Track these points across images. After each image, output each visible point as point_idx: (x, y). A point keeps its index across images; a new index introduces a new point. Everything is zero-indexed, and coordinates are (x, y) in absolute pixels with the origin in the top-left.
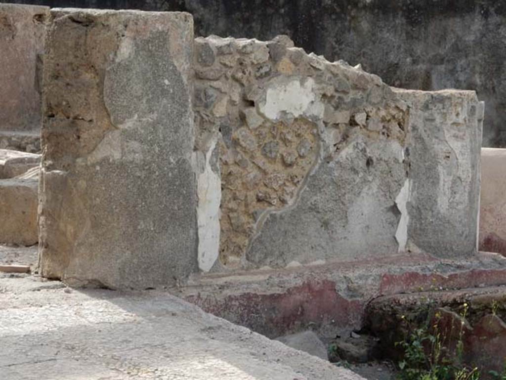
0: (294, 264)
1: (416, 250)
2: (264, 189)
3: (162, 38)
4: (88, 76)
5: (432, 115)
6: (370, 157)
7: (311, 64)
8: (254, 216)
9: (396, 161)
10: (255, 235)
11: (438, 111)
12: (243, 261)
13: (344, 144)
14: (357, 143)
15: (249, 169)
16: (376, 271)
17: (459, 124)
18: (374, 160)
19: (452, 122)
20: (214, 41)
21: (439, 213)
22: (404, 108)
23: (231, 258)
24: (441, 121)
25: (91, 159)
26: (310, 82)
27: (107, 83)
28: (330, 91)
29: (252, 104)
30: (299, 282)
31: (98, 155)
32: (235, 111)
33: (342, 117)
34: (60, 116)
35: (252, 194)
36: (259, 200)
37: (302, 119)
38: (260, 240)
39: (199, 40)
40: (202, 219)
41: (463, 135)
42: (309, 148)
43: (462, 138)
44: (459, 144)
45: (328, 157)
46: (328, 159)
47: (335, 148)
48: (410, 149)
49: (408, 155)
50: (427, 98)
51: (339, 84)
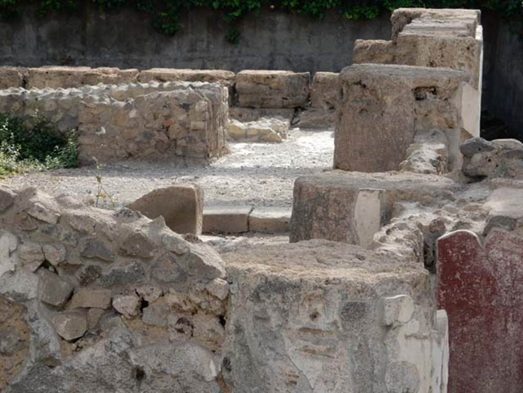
5: (264, 311)
6: (137, 366)
7: (29, 213)
9: (200, 378)
14: (111, 342)
19: (300, 326)
22: (219, 296)
24: (280, 323)
41: (329, 350)
42: (15, 341)
43: (327, 355)
44: (318, 364)
45: (47, 359)
46: (50, 362)
47: (74, 345)
48: (232, 360)
49: (229, 370)
50: (259, 282)
51: (89, 246)
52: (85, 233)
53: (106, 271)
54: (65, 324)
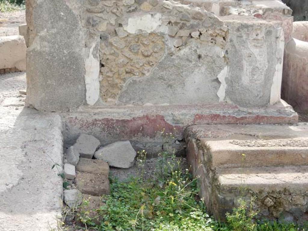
0: (149, 104)
2: (131, 67)
5: (241, 34)
6: (200, 54)
7: (164, 6)
8: (124, 80)
9: (218, 57)
11: (245, 33)
12: (116, 101)
13: (184, 47)
14: (191, 47)
15: (120, 57)
16: (192, 112)
17: (258, 39)
18: (203, 56)
19: (252, 39)
21: (242, 85)
22: (225, 30)
23: (109, 100)
24: (246, 38)
26: (158, 15)
31: (32, 47)
32: (112, 29)
33: (185, 33)
35: (122, 70)
36: (127, 73)
38: (126, 92)
40: (88, 80)
41: (261, 45)
42: (160, 48)
43: (260, 47)
44: (258, 50)
45: (171, 53)
46: (171, 54)
47: (178, 49)
48: (229, 51)
49: (227, 54)
50: (239, 25)
51: (183, 16)
52: (181, 12)
53: (188, 24)
54: (175, 42)
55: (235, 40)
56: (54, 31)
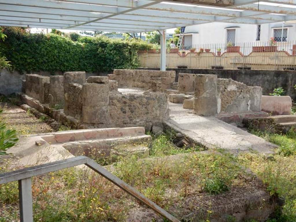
0: (232, 113)
1: (251, 111)
3: (213, 78)
4: (201, 84)
7: (235, 82)
8: (226, 105)
9: (248, 97)
10: (226, 108)
11: (255, 90)
12: (224, 112)
13: (240, 95)
14: (242, 94)
15: (225, 98)
16: (245, 114)
17: (258, 92)
18: (245, 97)
20: (220, 79)
21: (255, 105)
22: (249, 89)
23: (222, 111)
25: (201, 97)
26: (235, 85)
27: (204, 86)
28: (238, 87)
29: (226, 88)
30: (233, 115)
31: (203, 96)
32: (223, 89)
33: (240, 90)
34: (197, 90)
35: (226, 102)
36: (227, 103)
37: (234, 91)
38: (227, 109)
39: (218, 79)
40: (218, 106)
42: (235, 95)
45: (237, 97)
49: (250, 96)
54: (238, 93)
55: (252, 92)
56: (211, 90)
